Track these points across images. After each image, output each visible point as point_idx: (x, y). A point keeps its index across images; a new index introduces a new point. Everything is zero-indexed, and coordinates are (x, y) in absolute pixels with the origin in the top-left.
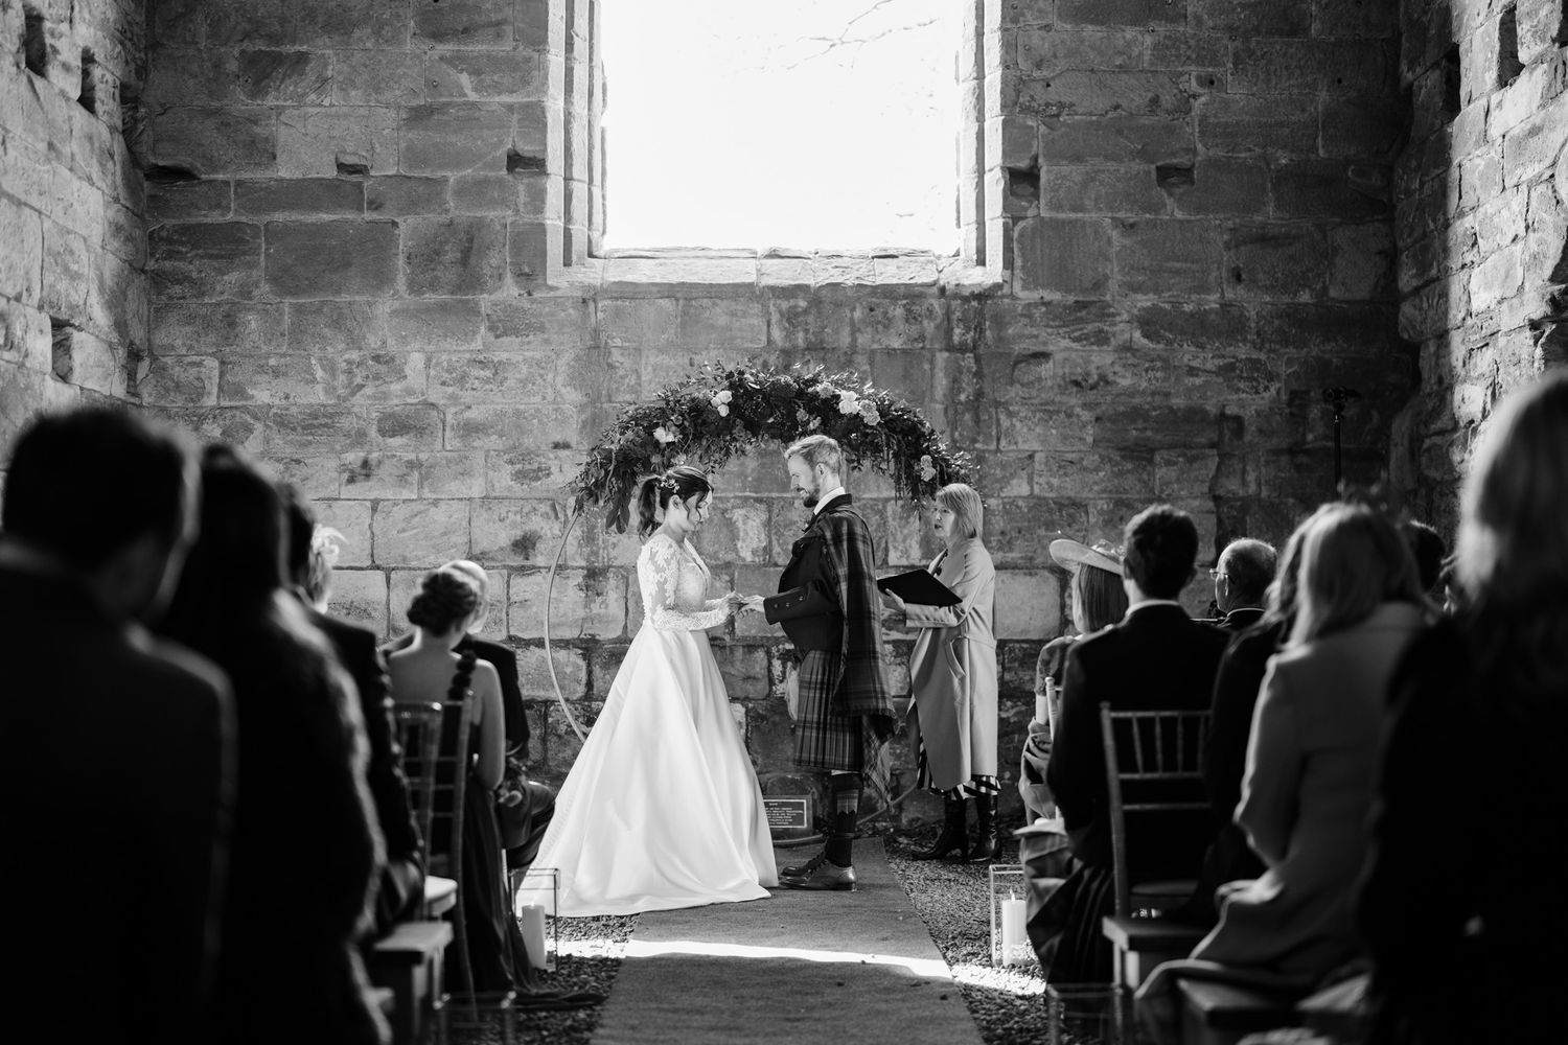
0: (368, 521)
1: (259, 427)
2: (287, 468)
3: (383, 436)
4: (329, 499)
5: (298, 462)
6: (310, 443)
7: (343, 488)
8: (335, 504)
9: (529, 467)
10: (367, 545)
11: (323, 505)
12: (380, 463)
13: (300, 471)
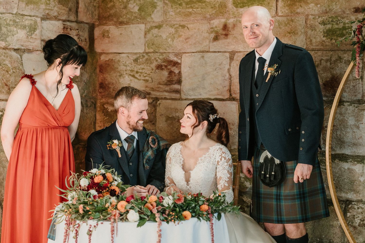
0: (227, 67)
2: (177, 31)
3: (237, 7)
4: (203, 52)
5: (183, 27)
6: (191, 13)
7: (211, 44)
8: (206, 55)
9: (336, 26)
10: (227, 83)
11: (199, 55)
12: (234, 26)
13: (184, 33)
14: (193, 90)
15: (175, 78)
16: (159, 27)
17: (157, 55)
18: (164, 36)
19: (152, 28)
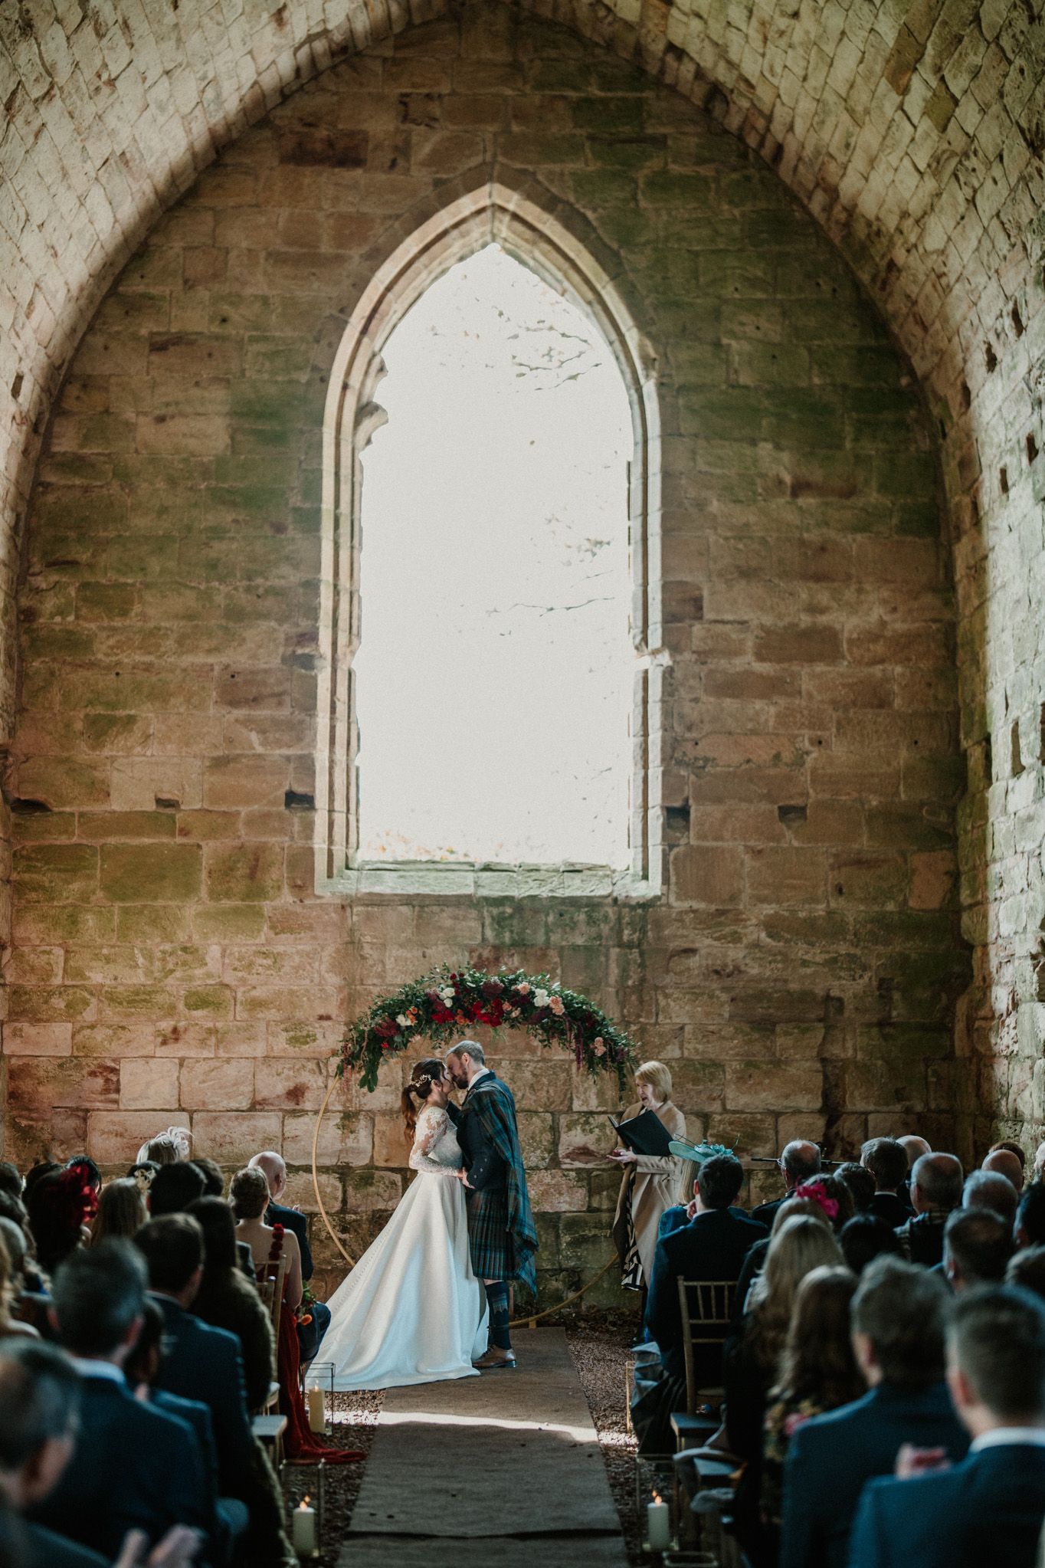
0: (176, 1074)
1: (94, 1001)
2: (115, 1033)
3: (189, 1009)
4: (147, 1057)
5: (123, 1028)
6: (133, 1013)
7: (157, 1049)
8: (151, 1061)
9: (300, 1034)
10: (176, 1092)
11: (141, 1062)
12: (186, 1030)
13: (125, 1035)
14: (135, 1100)
15: (113, 1087)
16: (92, 1027)
17: (89, 1061)
18: (99, 1039)
19: (82, 1028)
